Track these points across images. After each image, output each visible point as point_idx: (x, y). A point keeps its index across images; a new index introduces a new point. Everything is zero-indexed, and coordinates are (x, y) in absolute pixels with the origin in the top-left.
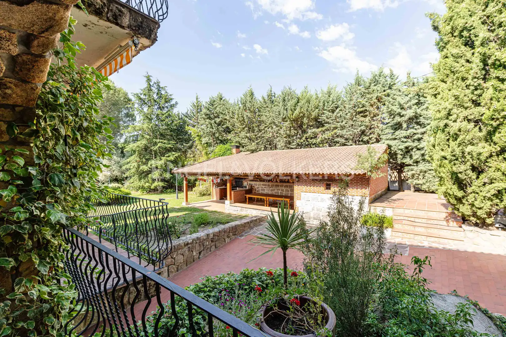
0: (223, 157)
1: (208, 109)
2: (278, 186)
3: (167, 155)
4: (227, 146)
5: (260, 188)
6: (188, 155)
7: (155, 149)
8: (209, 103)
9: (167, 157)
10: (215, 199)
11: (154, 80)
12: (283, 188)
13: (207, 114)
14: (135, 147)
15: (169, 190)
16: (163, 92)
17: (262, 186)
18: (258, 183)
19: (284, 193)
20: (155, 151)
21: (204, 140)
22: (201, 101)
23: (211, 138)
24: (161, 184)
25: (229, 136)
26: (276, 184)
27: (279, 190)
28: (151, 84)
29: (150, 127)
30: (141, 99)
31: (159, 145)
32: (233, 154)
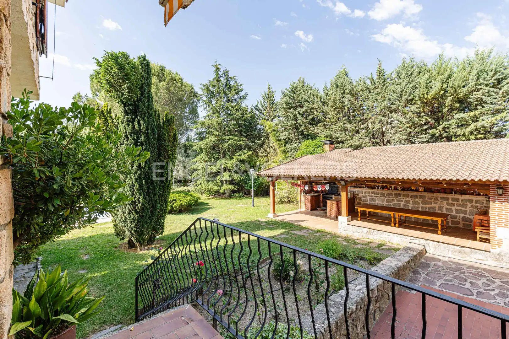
0: (313, 155)
1: (290, 98)
2: (400, 195)
3: (238, 154)
4: (316, 141)
5: (368, 198)
6: (260, 154)
7: (224, 147)
8: (290, 90)
9: (238, 156)
10: (303, 209)
11: (223, 69)
12: (409, 199)
13: (289, 103)
14: (204, 145)
15: (237, 195)
16: (232, 83)
17: (371, 194)
18: (364, 190)
19: (410, 205)
20: (224, 149)
21: (283, 136)
22: (273, 91)
23: (292, 132)
24: (231, 187)
25: (317, 130)
26: (396, 192)
27: (402, 201)
28: (220, 73)
29: (220, 122)
30: (209, 90)
31: (230, 142)
32: (326, 151)
